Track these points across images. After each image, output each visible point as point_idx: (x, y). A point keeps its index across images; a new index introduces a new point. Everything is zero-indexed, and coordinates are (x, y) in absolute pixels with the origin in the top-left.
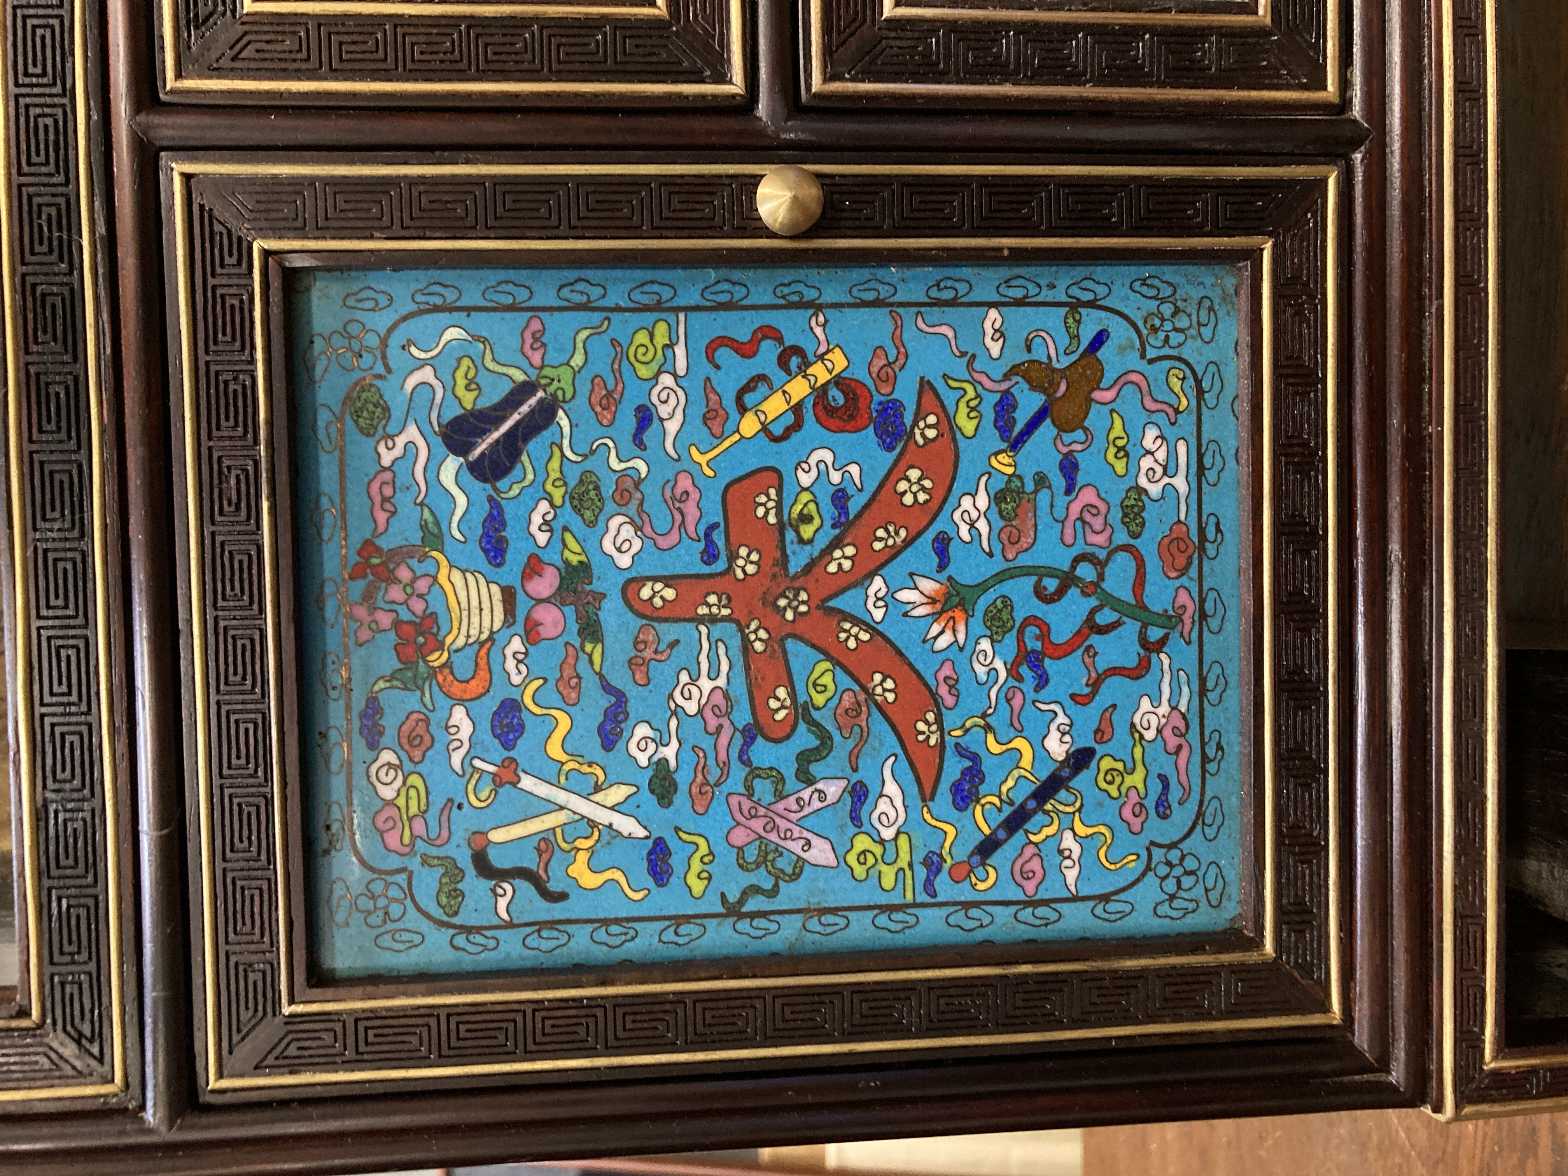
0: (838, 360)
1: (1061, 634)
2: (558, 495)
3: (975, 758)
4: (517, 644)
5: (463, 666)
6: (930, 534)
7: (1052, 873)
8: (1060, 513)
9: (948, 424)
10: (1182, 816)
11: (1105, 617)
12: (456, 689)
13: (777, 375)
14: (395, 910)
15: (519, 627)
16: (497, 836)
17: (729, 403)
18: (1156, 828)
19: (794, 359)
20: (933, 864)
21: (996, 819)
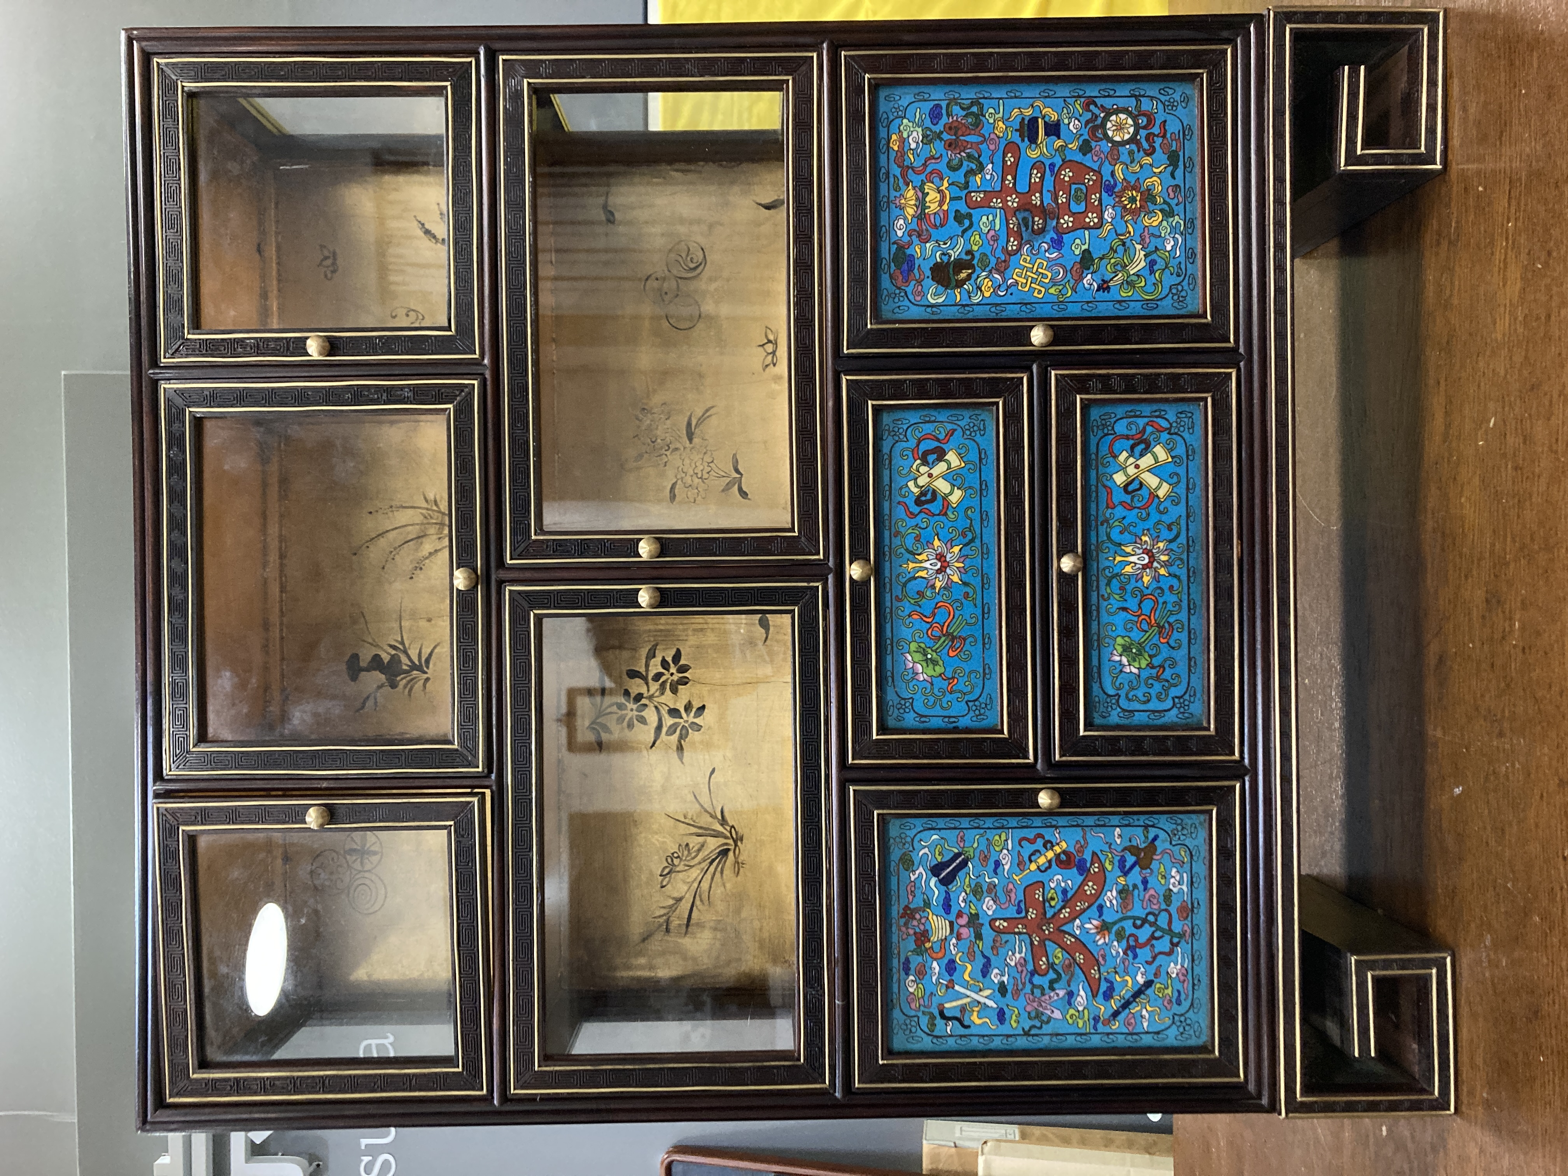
0: (1064, 845)
1: (1142, 940)
2: (968, 890)
3: (1112, 983)
4: (954, 941)
5: (937, 948)
6: (1096, 904)
7: (1139, 1023)
8: (1141, 897)
9: (1102, 868)
10: (1186, 1004)
11: (1158, 934)
12: (934, 955)
13: (1043, 850)
14: (913, 1030)
15: (955, 935)
16: (947, 1005)
17: (1026, 859)
18: (1176, 1009)
19: (1049, 844)
20: (1096, 1019)
21: (1119, 1004)
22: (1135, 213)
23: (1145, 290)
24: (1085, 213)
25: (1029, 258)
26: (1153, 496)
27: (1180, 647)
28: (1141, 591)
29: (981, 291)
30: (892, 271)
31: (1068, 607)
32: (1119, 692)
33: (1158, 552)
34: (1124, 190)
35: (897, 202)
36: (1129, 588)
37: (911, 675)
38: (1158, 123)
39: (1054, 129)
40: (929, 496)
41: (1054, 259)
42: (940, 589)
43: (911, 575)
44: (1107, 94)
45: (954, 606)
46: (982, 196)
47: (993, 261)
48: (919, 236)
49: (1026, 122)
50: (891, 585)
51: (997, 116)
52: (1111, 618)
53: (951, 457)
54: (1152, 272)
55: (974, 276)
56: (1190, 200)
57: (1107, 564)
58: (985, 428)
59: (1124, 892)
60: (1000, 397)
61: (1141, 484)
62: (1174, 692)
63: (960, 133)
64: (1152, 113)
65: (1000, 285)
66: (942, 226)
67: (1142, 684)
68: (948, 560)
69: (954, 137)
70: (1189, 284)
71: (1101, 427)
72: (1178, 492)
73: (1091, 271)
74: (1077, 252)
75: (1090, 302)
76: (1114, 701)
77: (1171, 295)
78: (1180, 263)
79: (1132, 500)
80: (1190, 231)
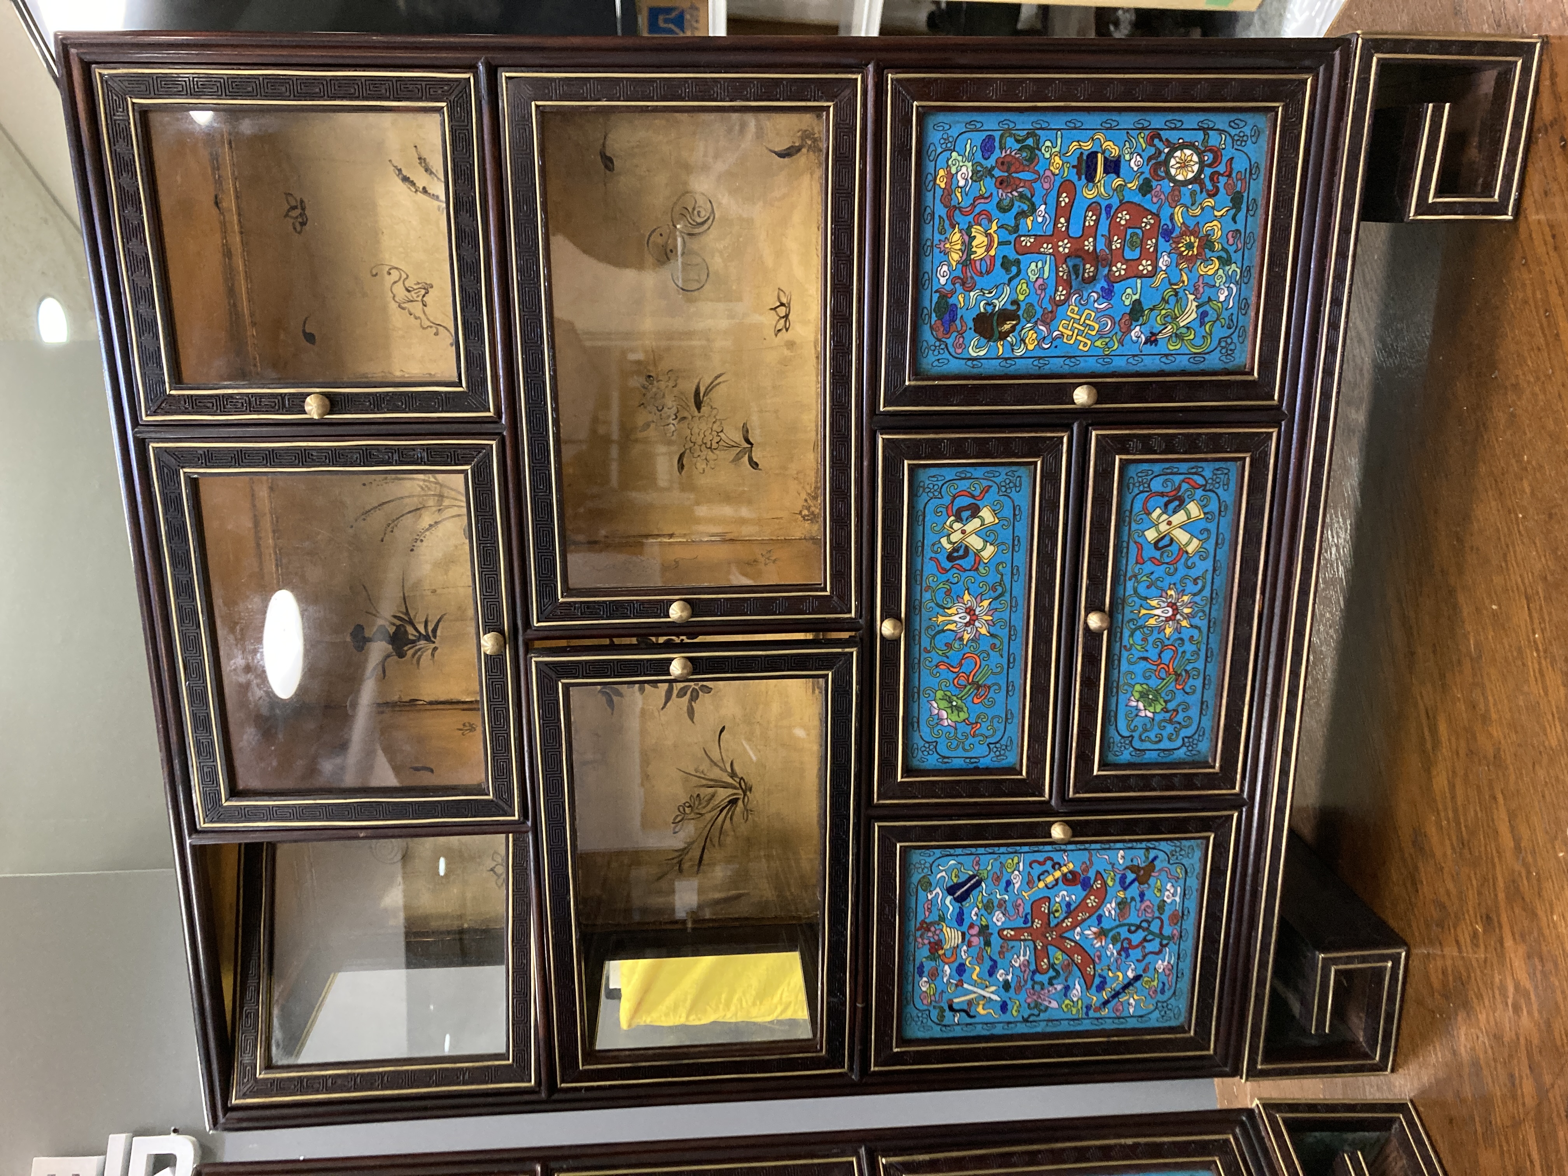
0: (1071, 866)
1: (1134, 943)
2: (980, 906)
3: (1105, 978)
4: (965, 948)
5: (949, 954)
6: (1096, 915)
7: (1125, 1009)
8: (1138, 908)
9: (1104, 884)
10: (1168, 994)
11: (1150, 937)
12: (946, 960)
13: (1051, 870)
14: (925, 1021)
15: (966, 942)
16: (956, 1000)
17: (1036, 880)
18: (1160, 997)
19: (1056, 865)
20: (1088, 1007)
21: (1109, 995)
22: (1191, 260)
23: (1193, 344)
24: (1139, 260)
25: (1076, 309)
26: (1182, 551)
27: (1194, 692)
28: (1162, 642)
29: (1025, 343)
30: (933, 322)
31: (1091, 660)
32: (1134, 734)
33: (1181, 606)
34: (1182, 235)
35: (942, 246)
36: (1151, 639)
37: (936, 721)
38: (1225, 160)
39: (1113, 166)
40: (961, 552)
41: (1102, 310)
42: (968, 641)
43: (940, 628)
44: (1173, 126)
45: (981, 657)
46: (1032, 240)
47: (1040, 312)
48: (963, 284)
49: (1085, 157)
50: (920, 638)
51: (1054, 150)
52: (1132, 667)
53: (986, 514)
54: (1202, 324)
55: (1018, 328)
56: (1249, 246)
57: (1132, 616)
58: (1021, 485)
59: (1122, 905)
60: (1038, 456)
61: (1172, 540)
62: (1184, 733)
63: (1013, 169)
64: (1219, 149)
65: (1044, 338)
66: (988, 273)
67: (1156, 727)
68: (977, 613)
69: (1006, 174)
70: (1239, 336)
71: (1137, 485)
72: (1207, 547)
73: (1140, 323)
74: (1127, 303)
75: (1136, 356)
76: (1127, 742)
77: (1219, 348)
78: (1232, 314)
79: (1162, 555)
80: (1246, 280)
